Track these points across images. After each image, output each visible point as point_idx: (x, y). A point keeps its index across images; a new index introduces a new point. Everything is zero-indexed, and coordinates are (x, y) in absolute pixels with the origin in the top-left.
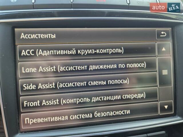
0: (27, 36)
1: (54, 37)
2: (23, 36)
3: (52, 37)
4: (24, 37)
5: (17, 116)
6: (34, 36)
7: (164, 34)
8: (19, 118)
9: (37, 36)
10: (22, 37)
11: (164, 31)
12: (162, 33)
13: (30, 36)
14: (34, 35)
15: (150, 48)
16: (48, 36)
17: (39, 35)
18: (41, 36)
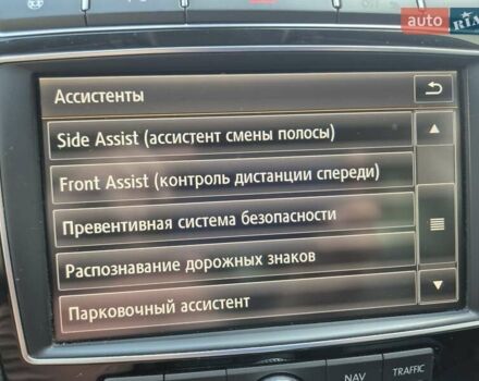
0: (71, 98)
1: (141, 98)
2: (60, 97)
3: (135, 100)
4: (63, 99)
5: (49, 301)
6: (87, 98)
7: (437, 89)
8: (52, 307)
9: (97, 97)
10: (57, 100)
11: (435, 80)
12: (432, 85)
13: (79, 98)
14: (88, 94)
15: (395, 126)
16: (125, 95)
17: (102, 94)
18: (108, 97)
